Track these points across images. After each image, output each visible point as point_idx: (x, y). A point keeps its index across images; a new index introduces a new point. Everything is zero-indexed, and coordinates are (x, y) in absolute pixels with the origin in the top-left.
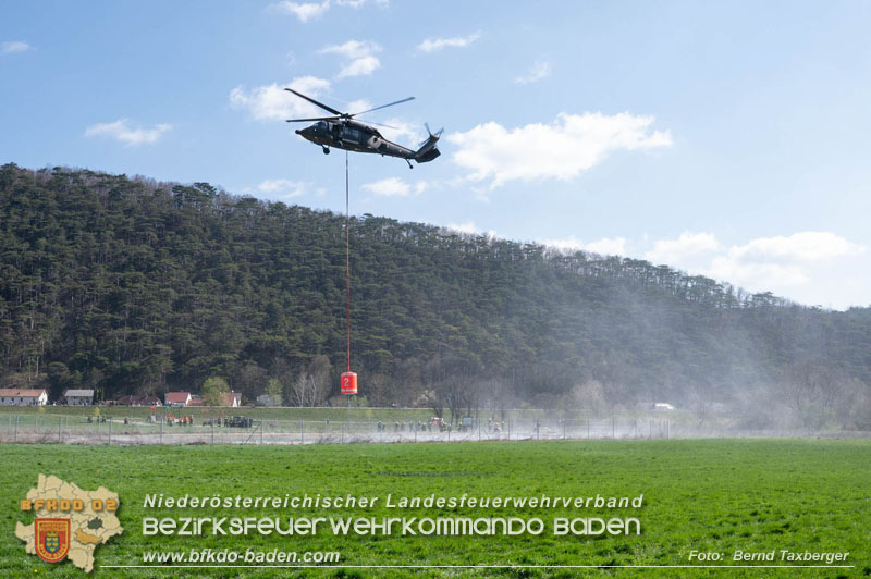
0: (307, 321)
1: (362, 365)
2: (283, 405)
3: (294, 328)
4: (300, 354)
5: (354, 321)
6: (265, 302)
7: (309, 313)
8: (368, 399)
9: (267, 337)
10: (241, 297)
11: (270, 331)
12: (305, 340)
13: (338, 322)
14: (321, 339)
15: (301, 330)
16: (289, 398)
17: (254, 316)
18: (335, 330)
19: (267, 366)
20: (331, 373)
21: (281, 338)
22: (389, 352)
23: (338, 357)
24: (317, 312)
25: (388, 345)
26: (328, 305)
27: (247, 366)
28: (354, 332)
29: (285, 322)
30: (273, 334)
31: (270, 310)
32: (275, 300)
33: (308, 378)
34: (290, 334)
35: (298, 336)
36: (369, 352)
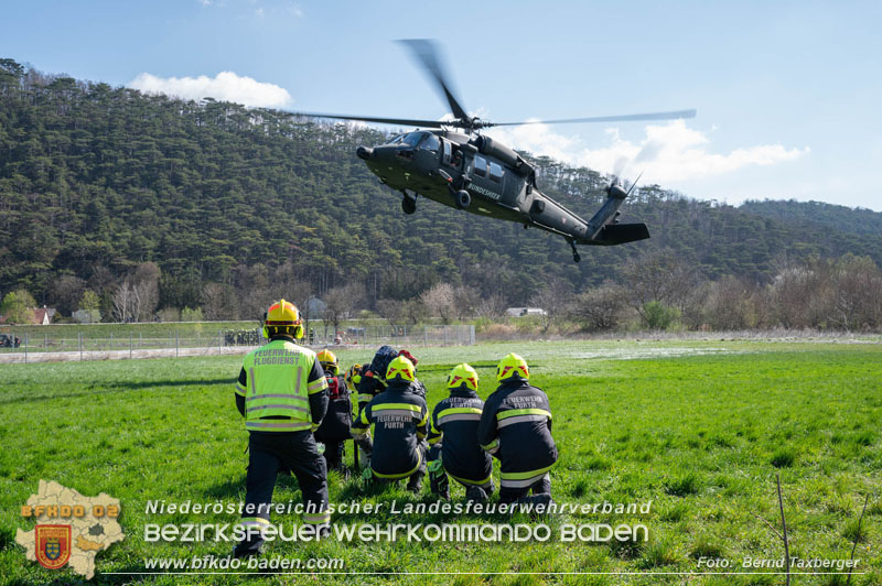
0: (135, 223)
1: (200, 273)
2: (101, 321)
3: (120, 232)
4: (126, 262)
5: (192, 222)
6: (85, 202)
7: (138, 214)
8: (204, 312)
9: (86, 242)
10: (54, 196)
11: (91, 236)
12: (133, 245)
13: (173, 224)
14: (151, 244)
15: (129, 234)
16: (109, 313)
17: (71, 218)
18: (169, 233)
19: (87, 277)
20: (159, 283)
21: (103, 244)
22: (231, 258)
23: (172, 265)
24: (148, 212)
25: (232, 250)
26: (161, 204)
27: (63, 277)
28: (192, 235)
29: (109, 224)
30: (94, 239)
31: (91, 210)
32: (98, 199)
33: (130, 289)
34: (115, 238)
35: (124, 242)
36: (208, 258)
